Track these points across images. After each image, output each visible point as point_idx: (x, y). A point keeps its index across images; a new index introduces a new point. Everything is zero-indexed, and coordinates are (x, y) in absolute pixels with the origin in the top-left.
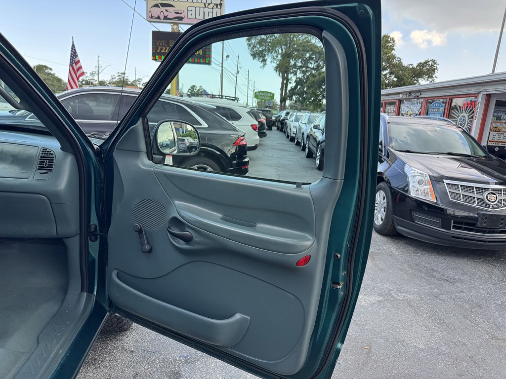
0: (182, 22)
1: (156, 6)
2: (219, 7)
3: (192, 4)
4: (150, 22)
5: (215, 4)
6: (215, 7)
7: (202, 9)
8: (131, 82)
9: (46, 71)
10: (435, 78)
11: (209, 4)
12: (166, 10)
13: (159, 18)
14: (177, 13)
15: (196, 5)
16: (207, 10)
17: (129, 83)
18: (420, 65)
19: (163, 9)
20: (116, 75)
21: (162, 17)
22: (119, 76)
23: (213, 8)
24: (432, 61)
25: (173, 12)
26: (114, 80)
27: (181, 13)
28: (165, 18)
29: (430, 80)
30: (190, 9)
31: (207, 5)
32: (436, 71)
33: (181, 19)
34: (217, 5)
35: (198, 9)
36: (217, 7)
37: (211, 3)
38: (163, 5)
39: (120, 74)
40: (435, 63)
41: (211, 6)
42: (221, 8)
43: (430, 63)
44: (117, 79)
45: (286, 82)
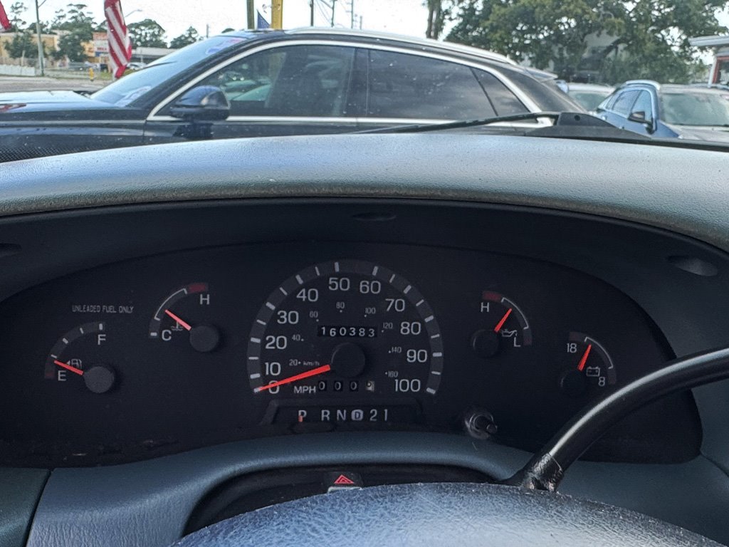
8: (99, 24)
17: (94, 26)
20: (67, 9)
22: (73, 11)
26: (63, 21)
39: (75, 8)
44: (68, 19)
45: (438, 17)
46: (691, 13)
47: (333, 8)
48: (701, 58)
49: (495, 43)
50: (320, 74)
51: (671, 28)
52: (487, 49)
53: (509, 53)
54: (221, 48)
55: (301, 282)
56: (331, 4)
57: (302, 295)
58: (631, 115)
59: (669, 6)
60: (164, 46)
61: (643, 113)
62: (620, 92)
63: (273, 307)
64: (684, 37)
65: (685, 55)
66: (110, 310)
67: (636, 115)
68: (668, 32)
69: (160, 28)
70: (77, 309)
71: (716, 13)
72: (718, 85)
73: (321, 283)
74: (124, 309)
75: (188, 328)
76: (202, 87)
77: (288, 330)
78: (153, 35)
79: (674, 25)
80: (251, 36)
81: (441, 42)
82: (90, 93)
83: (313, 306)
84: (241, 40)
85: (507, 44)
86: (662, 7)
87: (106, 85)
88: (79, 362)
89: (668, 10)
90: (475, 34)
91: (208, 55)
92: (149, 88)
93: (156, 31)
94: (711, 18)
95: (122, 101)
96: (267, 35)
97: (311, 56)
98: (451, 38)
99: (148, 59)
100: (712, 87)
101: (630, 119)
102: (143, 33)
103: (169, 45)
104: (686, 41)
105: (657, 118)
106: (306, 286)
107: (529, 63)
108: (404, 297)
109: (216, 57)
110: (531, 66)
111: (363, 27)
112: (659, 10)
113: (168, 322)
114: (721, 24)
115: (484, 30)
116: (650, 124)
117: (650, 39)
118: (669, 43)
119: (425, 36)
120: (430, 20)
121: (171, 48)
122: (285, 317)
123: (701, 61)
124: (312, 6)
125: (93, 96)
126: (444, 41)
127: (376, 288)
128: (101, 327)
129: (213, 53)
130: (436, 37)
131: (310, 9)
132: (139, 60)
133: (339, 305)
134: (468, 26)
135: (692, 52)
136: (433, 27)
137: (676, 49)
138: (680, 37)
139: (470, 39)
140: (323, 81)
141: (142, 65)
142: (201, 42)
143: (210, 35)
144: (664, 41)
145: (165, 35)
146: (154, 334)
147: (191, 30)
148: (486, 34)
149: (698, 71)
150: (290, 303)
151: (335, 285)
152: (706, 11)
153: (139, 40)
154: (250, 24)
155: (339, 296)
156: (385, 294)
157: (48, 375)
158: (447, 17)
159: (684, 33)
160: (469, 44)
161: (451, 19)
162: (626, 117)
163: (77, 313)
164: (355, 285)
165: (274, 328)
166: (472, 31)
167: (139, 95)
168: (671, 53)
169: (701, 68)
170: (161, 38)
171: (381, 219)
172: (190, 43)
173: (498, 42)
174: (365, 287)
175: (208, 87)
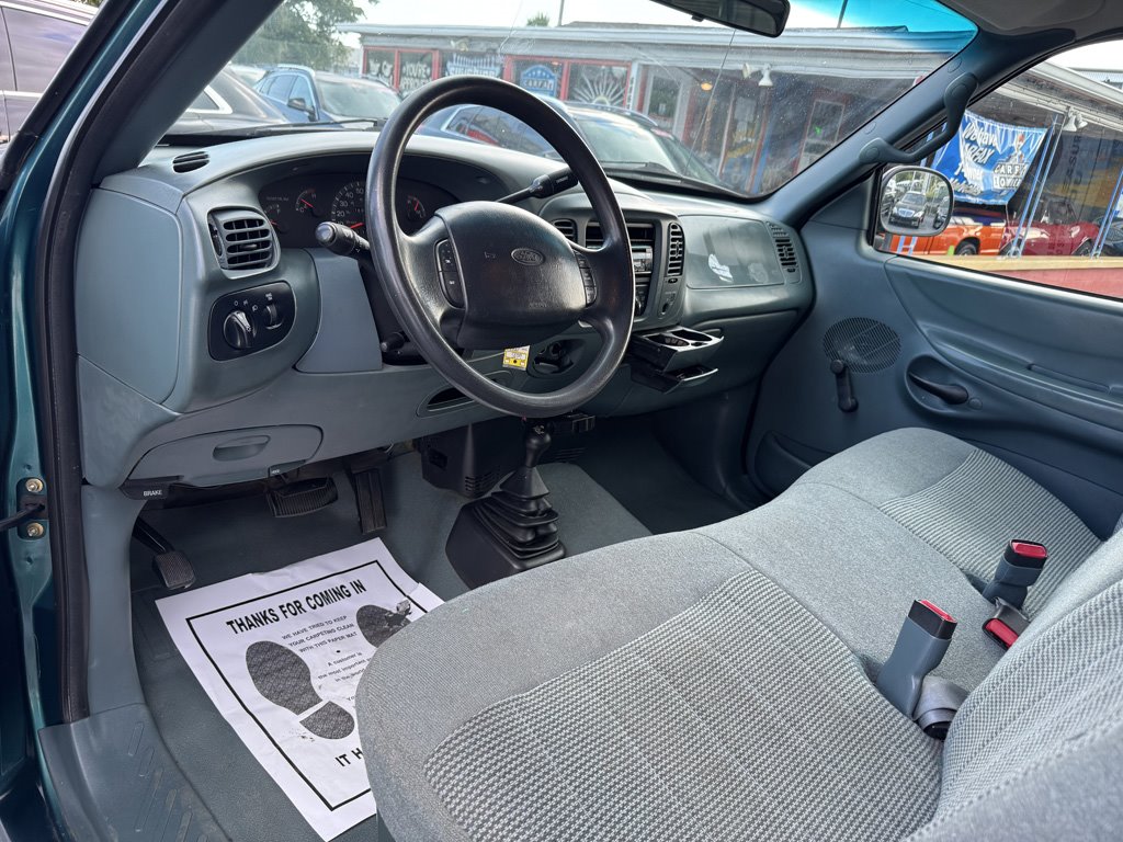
48: (341, 40)
55: (347, 189)
57: (347, 195)
58: (290, 101)
61: (302, 100)
62: (272, 76)
63: (338, 200)
64: (320, 14)
65: (323, 35)
66: (280, 199)
67: (295, 102)
68: (302, 6)
70: (268, 198)
72: (369, 76)
73: (354, 190)
74: (285, 199)
77: (344, 209)
100: (363, 78)
101: (289, 106)
104: (322, 18)
105: (318, 106)
106: (349, 191)
113: (302, 204)
116: (312, 113)
117: (285, 13)
118: (305, 19)
122: (343, 204)
123: (340, 43)
128: (278, 206)
133: (360, 199)
135: (331, 33)
137: (313, 27)
138: (315, 14)
144: (300, 17)
146: (297, 210)
149: (339, 54)
150: (343, 198)
151: (358, 191)
155: (361, 195)
159: (320, 9)
162: (286, 103)
165: (339, 208)
168: (309, 30)
169: (342, 51)
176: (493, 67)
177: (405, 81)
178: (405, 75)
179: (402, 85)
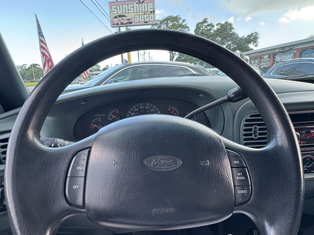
0: (131, 25)
1: (116, 17)
2: (153, 13)
3: (136, 14)
4: (112, 27)
5: (150, 12)
6: (150, 13)
7: (143, 16)
9: (37, 67)
10: (258, 43)
11: (147, 12)
12: (122, 19)
13: (118, 24)
14: (128, 20)
15: (139, 14)
16: (145, 16)
18: (248, 36)
19: (120, 19)
21: (120, 23)
23: (149, 14)
24: (255, 33)
25: (126, 20)
27: (131, 20)
28: (122, 24)
29: (255, 44)
30: (135, 16)
31: (145, 13)
32: (258, 38)
33: (131, 23)
34: (151, 12)
35: (140, 16)
36: (151, 14)
37: (148, 11)
38: (120, 16)
40: (257, 34)
41: (148, 13)
42: (154, 14)
43: (254, 34)
45: (172, 55)
46: (242, 46)
47: (144, 56)
49: (189, 60)
50: (142, 73)
51: (237, 51)
52: (187, 62)
53: (193, 62)
54: (116, 69)
55: (135, 107)
56: (144, 55)
57: (135, 110)
59: (236, 45)
60: (100, 70)
63: (130, 112)
66: (101, 115)
69: (99, 66)
70: (95, 115)
71: (249, 45)
73: (138, 107)
74: (103, 115)
75: (115, 117)
76: (112, 79)
78: (97, 68)
79: (237, 50)
80: (123, 65)
81: (174, 62)
82: (83, 84)
83: (137, 112)
84: (120, 67)
85: (192, 60)
86: (234, 45)
87: (86, 82)
88: (96, 125)
89: (235, 46)
90: (183, 58)
91: (112, 71)
92: (98, 81)
93: (98, 67)
94: (248, 47)
95: (92, 85)
96: (127, 65)
97: (139, 69)
98: (176, 60)
99: (96, 74)
102: (95, 68)
103: (102, 70)
106: (136, 108)
107: (199, 64)
108: (154, 108)
109: (114, 72)
110: (199, 65)
111: (153, 60)
112: (233, 46)
113: (111, 117)
114: (251, 48)
115: (185, 57)
119: (169, 60)
120: (170, 56)
121: (102, 71)
122: (132, 114)
123: (247, 58)
124: (138, 56)
125: (84, 85)
126: (175, 61)
127: (148, 107)
128: (99, 118)
129: (114, 71)
130: (172, 61)
131: (138, 57)
132: (94, 75)
133: (142, 111)
134: (181, 56)
135: (244, 56)
136: (171, 58)
138: (240, 53)
139: (182, 60)
140: (142, 75)
141: (95, 76)
142: (110, 69)
143: (112, 66)
145: (100, 68)
146: (109, 119)
147: (107, 66)
148: (186, 58)
150: (133, 111)
151: (141, 107)
152: (246, 45)
153: (94, 70)
154: (123, 62)
155: (142, 109)
156: (150, 108)
157: (91, 127)
158: (175, 55)
160: (181, 61)
161: (176, 55)
163: (95, 116)
164: (145, 107)
166: (182, 57)
167: (96, 83)
170: (99, 69)
171: (146, 92)
172: (107, 69)
173: (190, 60)
174: (147, 107)
175: (113, 79)
176: (291, 54)
177: (262, 64)
178: (262, 62)
179: (261, 65)
